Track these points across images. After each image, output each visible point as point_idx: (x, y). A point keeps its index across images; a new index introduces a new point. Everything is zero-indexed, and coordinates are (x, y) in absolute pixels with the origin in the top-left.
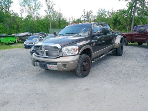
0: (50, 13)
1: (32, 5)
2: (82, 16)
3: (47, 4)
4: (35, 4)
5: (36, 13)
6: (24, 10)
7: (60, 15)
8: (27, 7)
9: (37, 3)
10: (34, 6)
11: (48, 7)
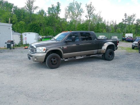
0: (90, 18)
1: (75, 11)
2: (123, 19)
3: (88, 10)
4: (78, 10)
5: (78, 18)
6: (68, 16)
7: (100, 19)
8: (71, 13)
9: (80, 10)
10: (77, 13)
11: (88, 13)
